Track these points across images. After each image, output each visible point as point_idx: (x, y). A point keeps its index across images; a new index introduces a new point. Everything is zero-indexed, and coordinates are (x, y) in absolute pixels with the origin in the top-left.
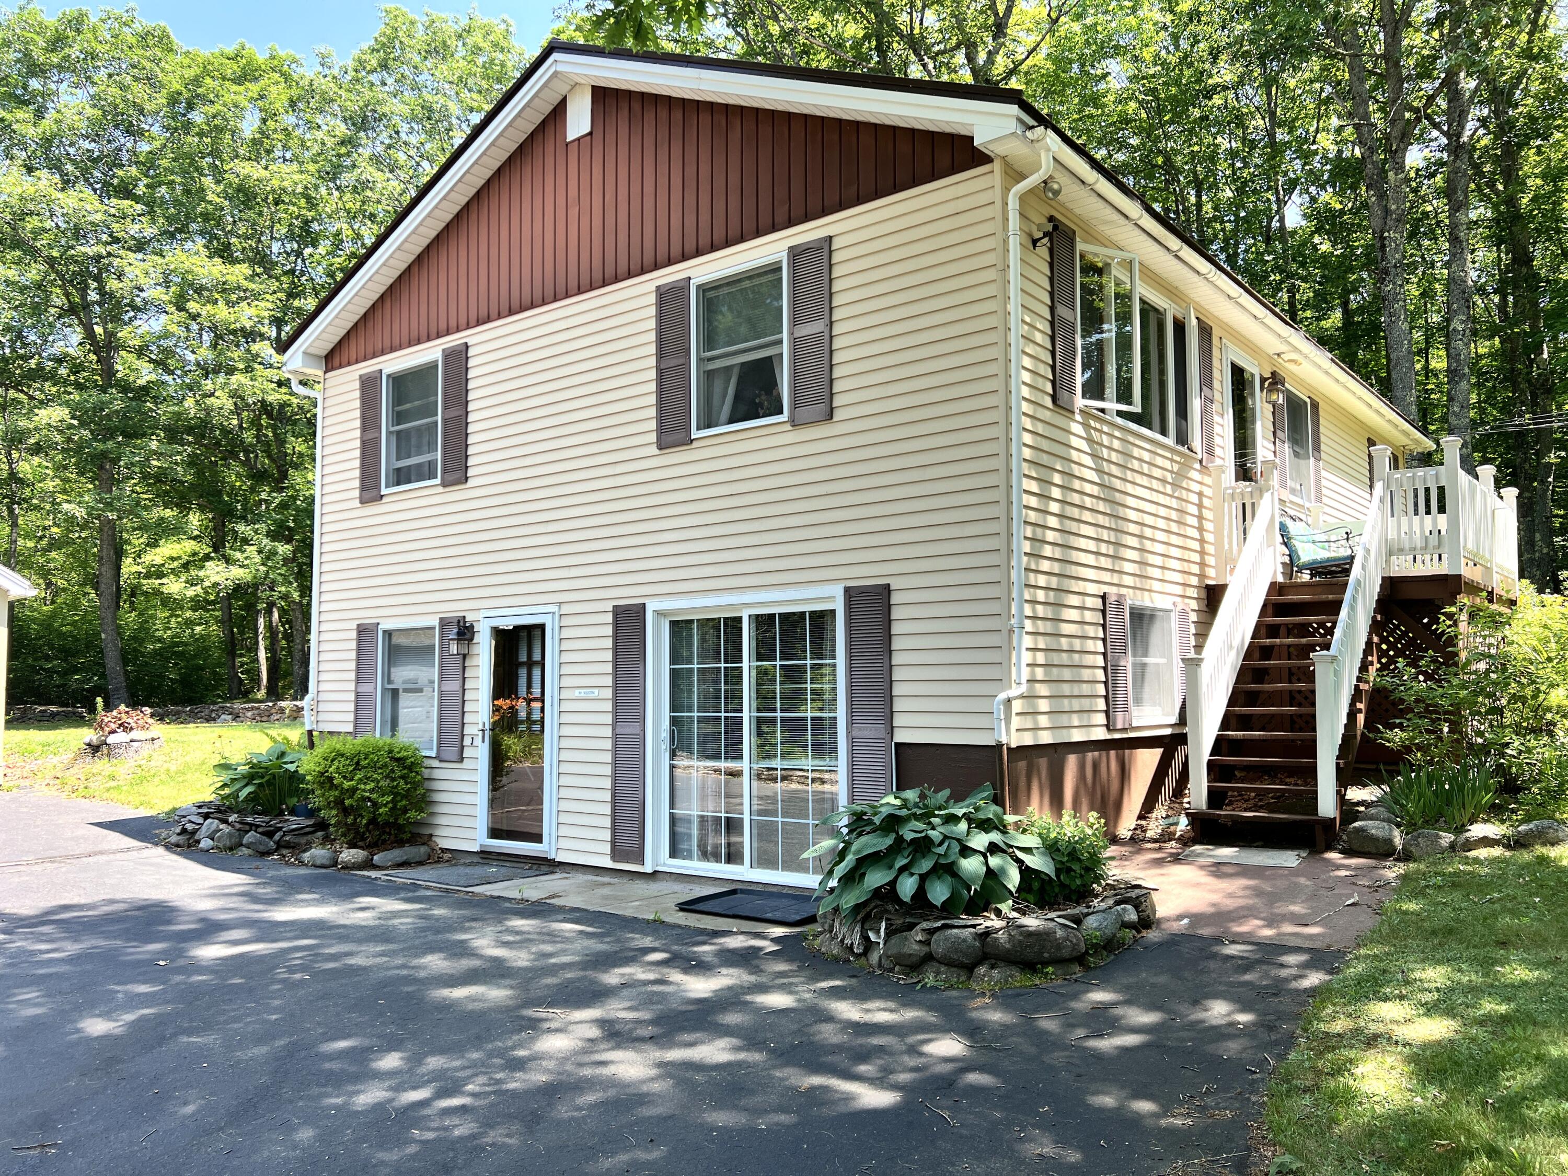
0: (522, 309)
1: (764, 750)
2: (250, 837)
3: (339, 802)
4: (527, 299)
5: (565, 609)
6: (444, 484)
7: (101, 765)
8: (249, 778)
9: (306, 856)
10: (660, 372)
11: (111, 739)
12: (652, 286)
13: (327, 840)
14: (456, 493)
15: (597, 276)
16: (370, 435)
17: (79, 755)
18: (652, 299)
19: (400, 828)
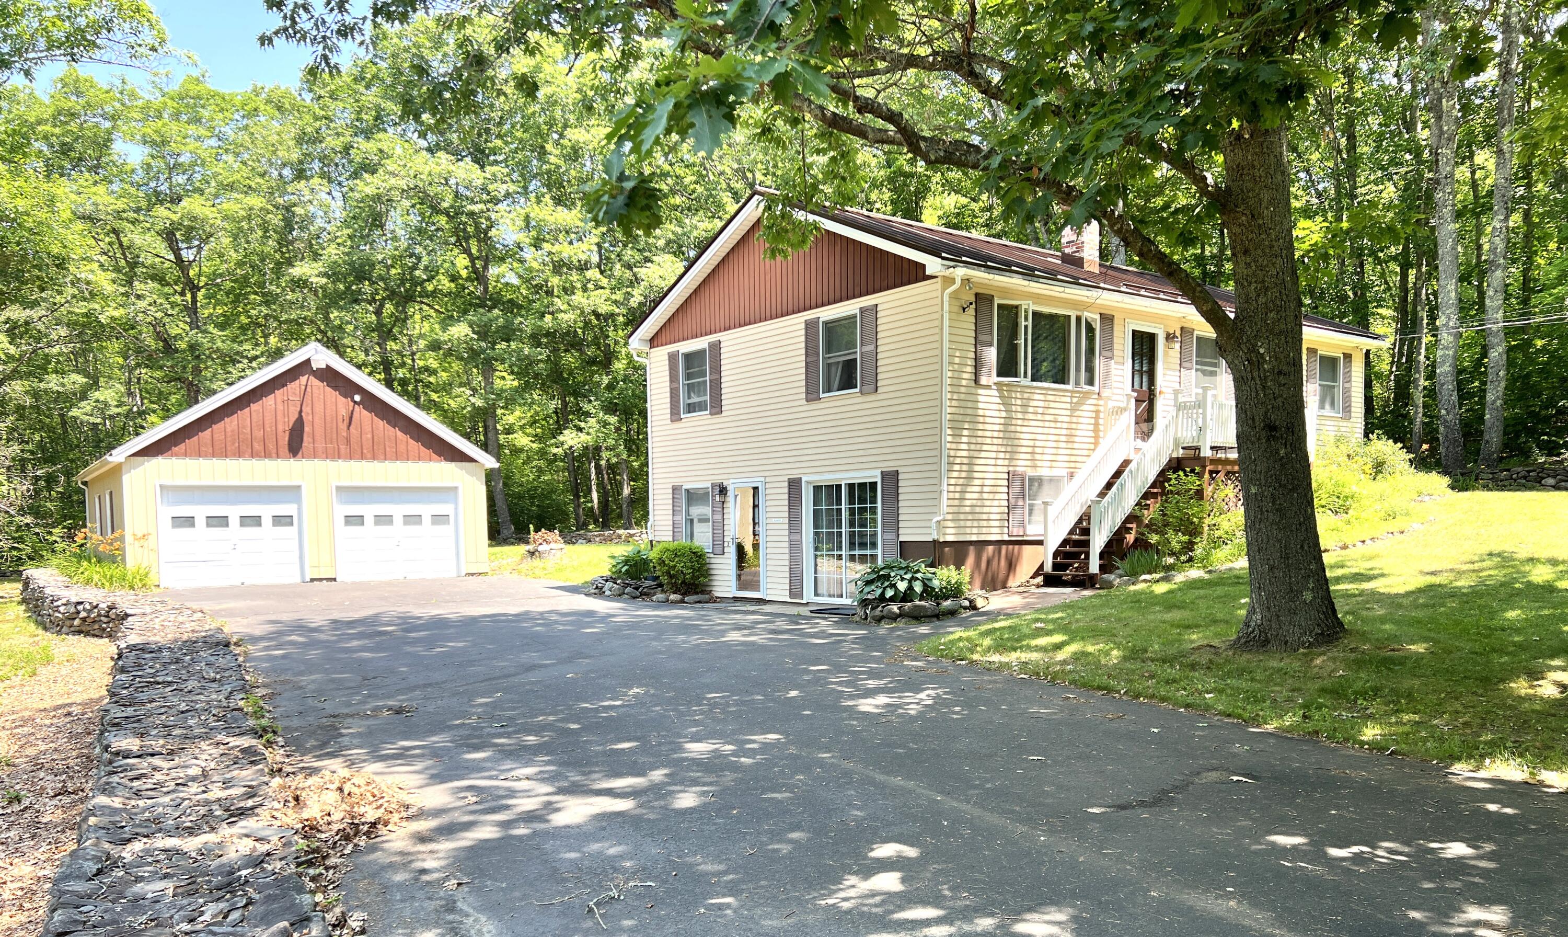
0: (745, 325)
1: (852, 546)
2: (628, 590)
3: (668, 573)
4: (747, 320)
5: (768, 480)
6: (711, 414)
7: (536, 562)
8: (626, 562)
9: (654, 598)
10: (807, 363)
11: (540, 548)
12: (803, 320)
13: (663, 591)
14: (717, 419)
15: (779, 312)
16: (674, 386)
17: (523, 558)
18: (803, 326)
19: (696, 586)
